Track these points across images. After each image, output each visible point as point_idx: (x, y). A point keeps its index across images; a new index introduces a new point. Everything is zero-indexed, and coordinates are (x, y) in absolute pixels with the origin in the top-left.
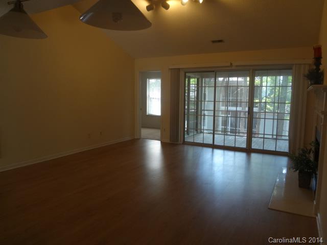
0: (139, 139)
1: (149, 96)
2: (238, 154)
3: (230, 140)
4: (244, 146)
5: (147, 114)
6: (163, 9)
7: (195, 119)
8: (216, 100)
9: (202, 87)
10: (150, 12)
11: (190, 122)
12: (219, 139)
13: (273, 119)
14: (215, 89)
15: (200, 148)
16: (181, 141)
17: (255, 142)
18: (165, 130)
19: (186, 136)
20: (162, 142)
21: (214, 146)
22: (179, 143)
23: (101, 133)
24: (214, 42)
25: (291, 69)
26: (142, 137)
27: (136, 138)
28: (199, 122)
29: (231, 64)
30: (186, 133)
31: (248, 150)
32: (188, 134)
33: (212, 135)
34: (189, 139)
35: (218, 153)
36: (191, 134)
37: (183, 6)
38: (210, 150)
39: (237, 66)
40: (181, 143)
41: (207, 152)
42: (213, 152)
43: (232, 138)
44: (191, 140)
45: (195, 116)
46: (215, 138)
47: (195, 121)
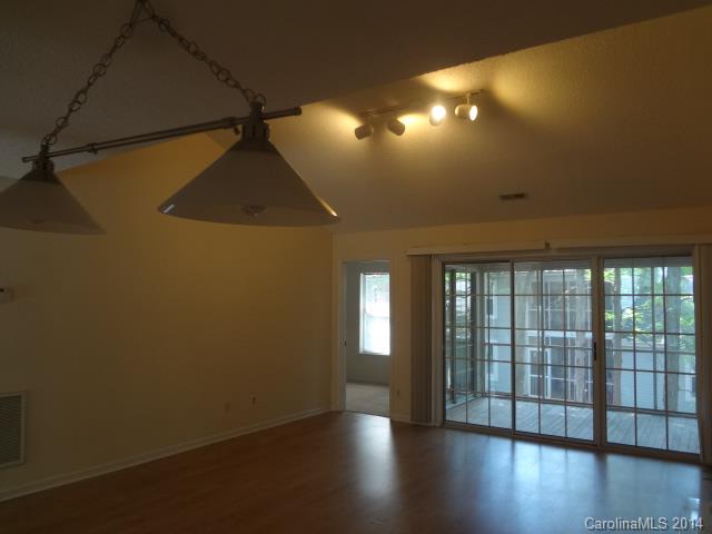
0: (340, 413)
1: (364, 310)
2: (575, 457)
3: (554, 418)
4: (587, 434)
5: (361, 351)
6: (392, 135)
7: (469, 365)
8: (517, 326)
9: (482, 295)
10: (364, 141)
11: (458, 373)
12: (528, 415)
13: (655, 372)
14: (513, 300)
15: (483, 438)
16: (436, 420)
17: (613, 422)
18: (398, 392)
19: (447, 407)
20: (392, 422)
21: (515, 435)
22: (432, 424)
23: (254, 399)
24: (505, 198)
25: (689, 255)
26: (348, 408)
27: (333, 409)
28: (478, 371)
29: (547, 245)
30: (448, 397)
31: (599, 447)
32: (453, 400)
33: (509, 403)
34: (456, 414)
35: (527, 451)
36: (461, 400)
37: (434, 128)
38: (506, 444)
39: (560, 249)
40: (438, 425)
41: (500, 449)
42: (513, 449)
43: (558, 410)
44: (460, 417)
45: (469, 362)
46: (517, 412)
47: (469, 370)
